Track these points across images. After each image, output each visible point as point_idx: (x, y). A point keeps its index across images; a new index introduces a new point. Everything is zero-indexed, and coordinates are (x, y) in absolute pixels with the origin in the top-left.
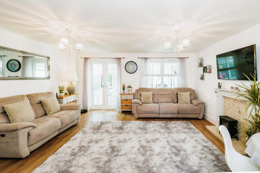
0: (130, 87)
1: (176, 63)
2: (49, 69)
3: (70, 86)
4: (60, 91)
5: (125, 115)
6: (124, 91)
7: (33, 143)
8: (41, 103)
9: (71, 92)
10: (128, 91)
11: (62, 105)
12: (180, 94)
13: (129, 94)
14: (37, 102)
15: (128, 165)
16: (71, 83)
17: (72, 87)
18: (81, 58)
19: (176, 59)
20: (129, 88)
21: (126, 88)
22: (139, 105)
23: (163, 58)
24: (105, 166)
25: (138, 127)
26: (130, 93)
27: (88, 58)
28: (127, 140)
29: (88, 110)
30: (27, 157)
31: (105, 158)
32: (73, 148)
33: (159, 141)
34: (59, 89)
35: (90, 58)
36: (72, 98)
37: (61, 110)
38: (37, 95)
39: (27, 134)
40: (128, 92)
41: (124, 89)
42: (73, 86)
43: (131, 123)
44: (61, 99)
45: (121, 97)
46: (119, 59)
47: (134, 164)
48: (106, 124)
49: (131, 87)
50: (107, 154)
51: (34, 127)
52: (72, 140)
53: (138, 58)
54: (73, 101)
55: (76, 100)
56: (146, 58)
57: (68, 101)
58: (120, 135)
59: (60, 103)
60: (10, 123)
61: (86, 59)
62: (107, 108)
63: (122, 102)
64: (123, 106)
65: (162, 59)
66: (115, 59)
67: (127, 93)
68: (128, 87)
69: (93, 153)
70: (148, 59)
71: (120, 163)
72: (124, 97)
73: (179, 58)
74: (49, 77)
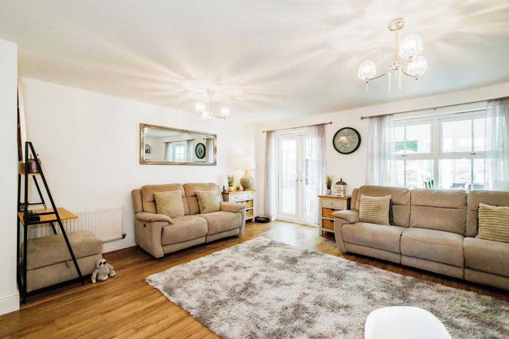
0: (341, 183)
1: (484, 119)
2: (216, 152)
3: (245, 177)
4: (229, 183)
5: (326, 241)
6: (329, 190)
7: (167, 243)
8: (196, 196)
9: (245, 186)
10: (339, 191)
11: (225, 203)
12: (486, 211)
13: (339, 198)
14: (193, 194)
15: (241, 324)
16: (246, 173)
17: (247, 179)
18: (263, 132)
19: (484, 106)
20: (340, 186)
21: (333, 185)
22: (348, 223)
23: (434, 109)
24: (212, 306)
25: (329, 268)
26: (342, 196)
27: (272, 131)
28: (284, 283)
29: (273, 219)
30: (160, 259)
31: (223, 296)
32: (204, 265)
33: (345, 313)
34: (228, 180)
35: (274, 131)
36: (245, 195)
37: (220, 210)
38: (195, 185)
39: (160, 229)
40: (339, 194)
41: (329, 187)
42: (248, 177)
43: (323, 257)
44: (226, 195)
45: (321, 203)
46: (321, 127)
47: (252, 327)
48: (275, 246)
49: (344, 184)
50: (233, 291)
51: (170, 223)
52: (213, 255)
53: (362, 118)
54: (247, 201)
55: (252, 200)
56: (381, 117)
57: (236, 199)
58: (280, 272)
59: (225, 199)
60: (157, 213)
61: (269, 133)
62: (302, 221)
63: (324, 213)
64: (325, 221)
65: (433, 111)
66: (313, 127)
67: (336, 196)
68: (338, 183)
69: (218, 281)
70: (387, 117)
71: (233, 314)
72: (328, 204)
73: (496, 100)
74: (216, 163)
